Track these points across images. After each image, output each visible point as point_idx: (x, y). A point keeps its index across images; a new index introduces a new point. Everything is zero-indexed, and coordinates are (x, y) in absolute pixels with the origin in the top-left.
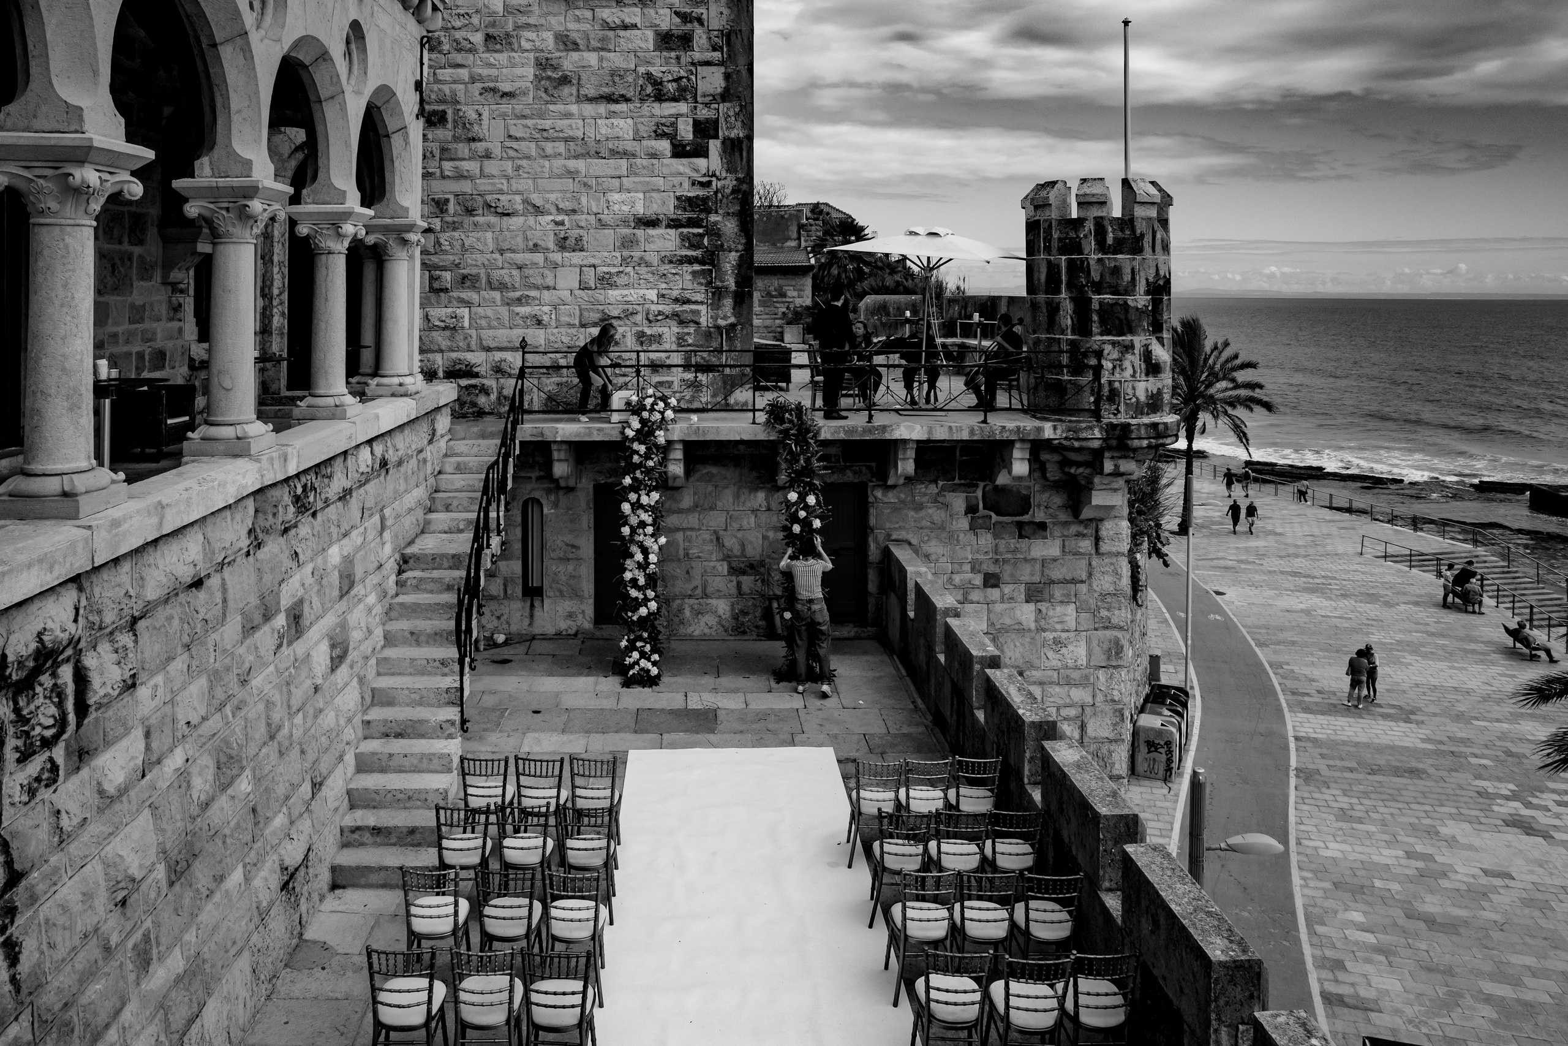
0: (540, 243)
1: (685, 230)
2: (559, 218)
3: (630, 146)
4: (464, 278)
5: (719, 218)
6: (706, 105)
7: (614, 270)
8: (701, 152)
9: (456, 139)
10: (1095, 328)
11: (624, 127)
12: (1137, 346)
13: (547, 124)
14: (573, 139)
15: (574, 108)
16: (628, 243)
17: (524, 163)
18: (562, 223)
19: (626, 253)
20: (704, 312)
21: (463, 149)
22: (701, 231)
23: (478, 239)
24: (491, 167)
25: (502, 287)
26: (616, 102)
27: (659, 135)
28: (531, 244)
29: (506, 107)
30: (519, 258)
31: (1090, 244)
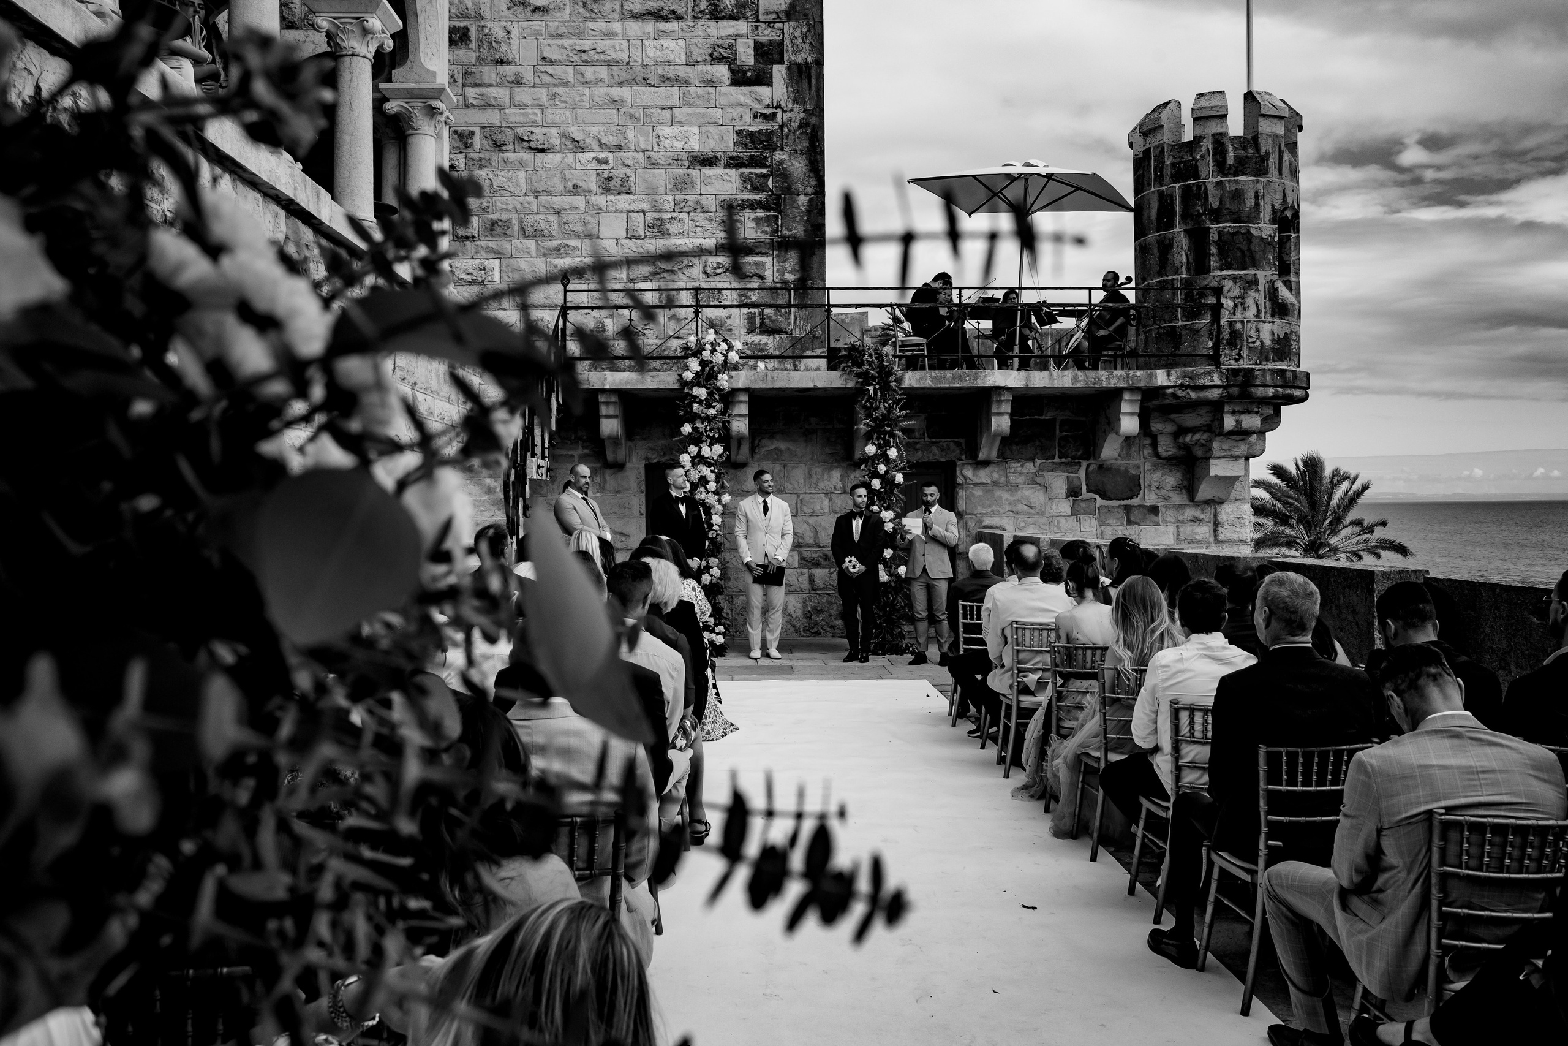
0: (580, 183)
1: (747, 170)
2: (602, 155)
3: (683, 72)
4: (494, 223)
5: (785, 157)
6: (769, 24)
7: (667, 216)
8: (762, 79)
9: (481, 61)
10: (1214, 263)
11: (675, 50)
12: (1262, 281)
13: (587, 45)
14: (618, 62)
15: (617, 27)
16: (682, 185)
17: (560, 90)
18: (605, 161)
19: (679, 197)
20: (769, 265)
21: (489, 73)
22: (764, 171)
23: (509, 179)
24: (523, 95)
25: (538, 234)
26: (665, 19)
27: (716, 59)
28: (570, 185)
29: (538, 24)
30: (557, 201)
31: (1207, 167)
